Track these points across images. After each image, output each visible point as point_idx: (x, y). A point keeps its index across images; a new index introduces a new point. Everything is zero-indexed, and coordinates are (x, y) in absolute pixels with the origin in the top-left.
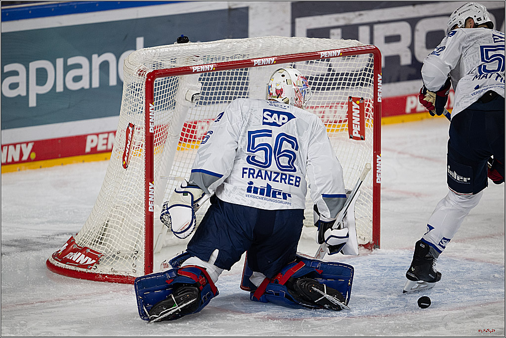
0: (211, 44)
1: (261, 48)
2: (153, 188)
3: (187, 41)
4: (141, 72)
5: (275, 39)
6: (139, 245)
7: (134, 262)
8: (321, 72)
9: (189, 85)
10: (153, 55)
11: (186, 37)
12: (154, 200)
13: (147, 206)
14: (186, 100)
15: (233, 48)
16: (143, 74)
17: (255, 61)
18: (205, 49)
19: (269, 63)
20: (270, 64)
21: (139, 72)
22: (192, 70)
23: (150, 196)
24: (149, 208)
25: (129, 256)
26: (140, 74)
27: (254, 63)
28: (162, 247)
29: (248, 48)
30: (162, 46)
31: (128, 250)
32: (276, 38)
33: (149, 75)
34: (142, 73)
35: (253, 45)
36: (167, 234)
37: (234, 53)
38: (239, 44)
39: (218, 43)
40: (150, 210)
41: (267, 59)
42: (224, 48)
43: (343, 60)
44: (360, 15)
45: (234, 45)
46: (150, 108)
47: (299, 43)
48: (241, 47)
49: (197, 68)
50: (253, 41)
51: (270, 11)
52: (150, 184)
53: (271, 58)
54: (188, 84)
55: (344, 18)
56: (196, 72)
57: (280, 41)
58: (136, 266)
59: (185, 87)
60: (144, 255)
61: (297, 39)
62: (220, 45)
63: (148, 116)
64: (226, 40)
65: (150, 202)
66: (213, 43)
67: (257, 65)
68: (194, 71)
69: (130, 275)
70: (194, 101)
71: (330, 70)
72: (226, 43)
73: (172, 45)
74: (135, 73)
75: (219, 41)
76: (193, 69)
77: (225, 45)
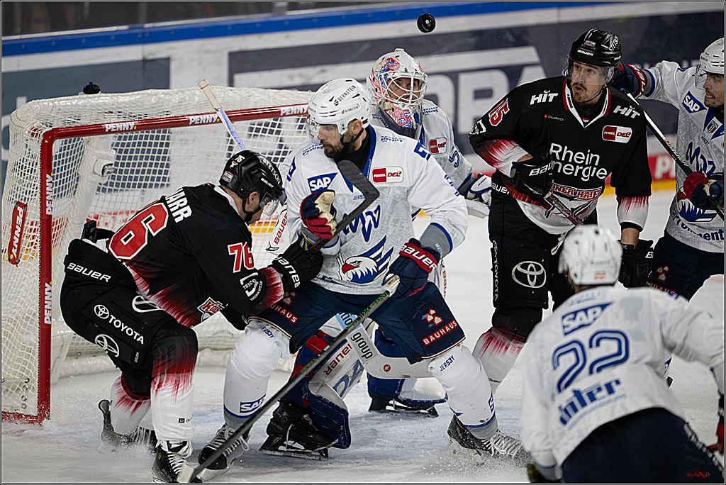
0: (129, 95)
1: (197, 102)
2: (50, 291)
3: (96, 92)
4: (35, 130)
5: (216, 90)
6: (31, 371)
7: (24, 394)
8: (269, 150)
9: (99, 152)
10: (50, 109)
11: (95, 86)
12: (52, 308)
13: (42, 316)
14: (94, 173)
15: (159, 102)
16: (37, 134)
17: (191, 118)
18: (120, 104)
19: (210, 122)
20: (212, 123)
21: (31, 131)
22: (105, 129)
23: (46, 302)
24: (45, 319)
25: (18, 386)
26: (33, 134)
27: (189, 121)
28: (60, 378)
29: (180, 102)
30: (62, 98)
31: (16, 377)
32: (219, 90)
33: (46, 135)
34: (36, 132)
35: (187, 99)
36: (66, 359)
37: (160, 110)
38: (167, 97)
39: (138, 94)
40: (46, 322)
41: (207, 116)
42: (148, 103)
43: (298, 134)
44: (323, 71)
45: (160, 98)
46: (47, 181)
47: (250, 96)
48: (170, 100)
49: (112, 126)
50: (187, 92)
51: (200, 64)
52: (46, 285)
53: (213, 115)
54: (97, 152)
55: (301, 75)
56: (110, 132)
57: (224, 93)
58: (26, 399)
59: (92, 155)
60: (37, 384)
61: (248, 91)
62: (141, 98)
63: (44, 191)
64: (149, 91)
65: (46, 311)
66: (132, 95)
67: (193, 124)
68: (107, 131)
69: (18, 412)
70: (105, 174)
71: (281, 146)
72: (149, 95)
73: (76, 97)
74: (27, 132)
75: (140, 92)
76: (107, 127)
77: (149, 99)
